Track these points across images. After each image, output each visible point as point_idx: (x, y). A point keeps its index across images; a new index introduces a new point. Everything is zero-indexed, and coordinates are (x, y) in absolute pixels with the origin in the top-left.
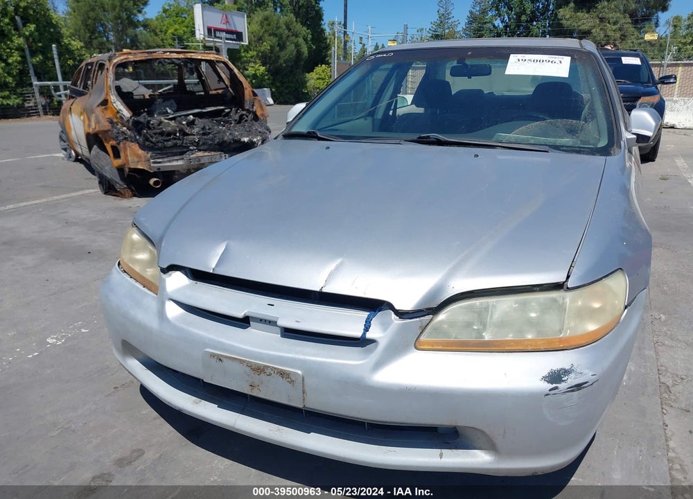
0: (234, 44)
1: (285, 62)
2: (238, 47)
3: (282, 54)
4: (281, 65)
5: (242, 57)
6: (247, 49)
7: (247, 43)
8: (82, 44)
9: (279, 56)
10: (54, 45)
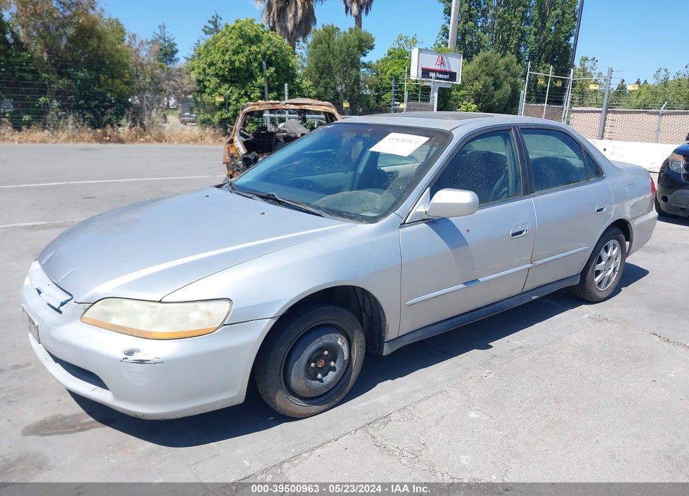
0: (446, 84)
1: (498, 100)
2: (450, 86)
3: (496, 93)
4: (494, 103)
5: (453, 95)
6: (459, 88)
7: (460, 83)
8: (311, 83)
9: (493, 95)
10: (286, 84)
